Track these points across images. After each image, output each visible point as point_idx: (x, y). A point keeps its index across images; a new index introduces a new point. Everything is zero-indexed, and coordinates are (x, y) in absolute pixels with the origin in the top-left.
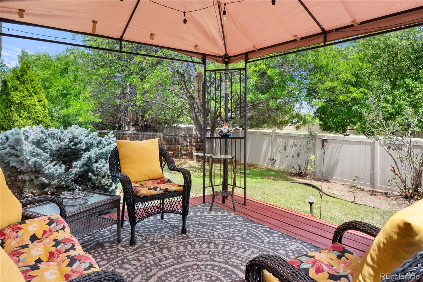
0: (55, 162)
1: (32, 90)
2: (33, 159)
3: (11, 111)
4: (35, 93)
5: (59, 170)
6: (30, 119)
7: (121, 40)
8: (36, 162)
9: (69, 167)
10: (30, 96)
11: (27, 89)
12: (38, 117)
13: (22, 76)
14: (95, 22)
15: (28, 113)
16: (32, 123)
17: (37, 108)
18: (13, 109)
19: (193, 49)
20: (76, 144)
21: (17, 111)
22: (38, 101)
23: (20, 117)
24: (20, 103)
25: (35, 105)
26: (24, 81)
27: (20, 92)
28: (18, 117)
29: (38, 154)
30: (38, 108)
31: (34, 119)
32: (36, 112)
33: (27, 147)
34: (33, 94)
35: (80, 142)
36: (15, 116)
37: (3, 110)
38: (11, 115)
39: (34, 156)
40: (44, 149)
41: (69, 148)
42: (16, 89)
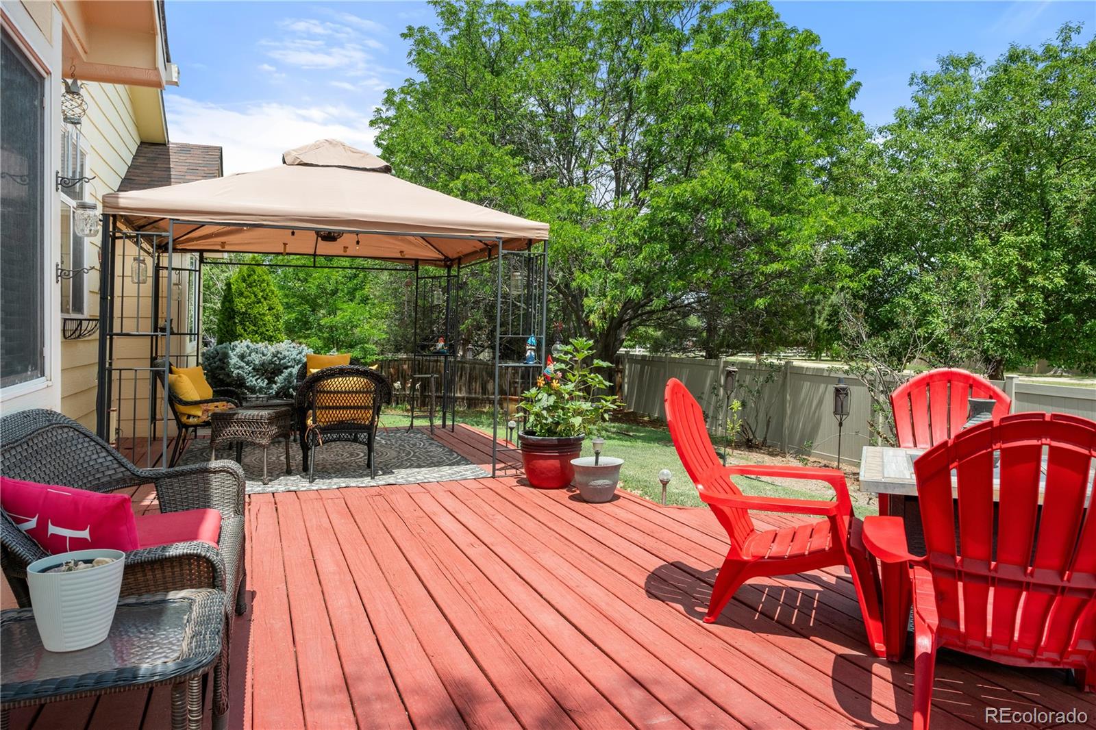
0: (258, 377)
1: (261, 294)
2: (236, 371)
3: (235, 323)
4: (265, 299)
5: (261, 384)
6: (257, 333)
7: (315, 255)
8: (238, 374)
9: (271, 381)
10: (258, 303)
11: (254, 293)
12: (267, 331)
13: (249, 276)
14: (285, 244)
15: (255, 326)
16: (259, 339)
17: (266, 318)
18: (237, 321)
19: (399, 256)
20: (280, 359)
21: (242, 323)
22: (269, 309)
23: (245, 330)
24: (244, 313)
25: (264, 314)
26: (251, 283)
27: (246, 298)
28: (242, 331)
29: (240, 367)
30: (269, 318)
31: (262, 334)
32: (264, 324)
33: (234, 360)
34: (262, 300)
35: (284, 358)
36: (239, 329)
37: (225, 322)
38: (234, 328)
39: (238, 368)
40: (248, 363)
41: (273, 363)
42: (241, 294)
